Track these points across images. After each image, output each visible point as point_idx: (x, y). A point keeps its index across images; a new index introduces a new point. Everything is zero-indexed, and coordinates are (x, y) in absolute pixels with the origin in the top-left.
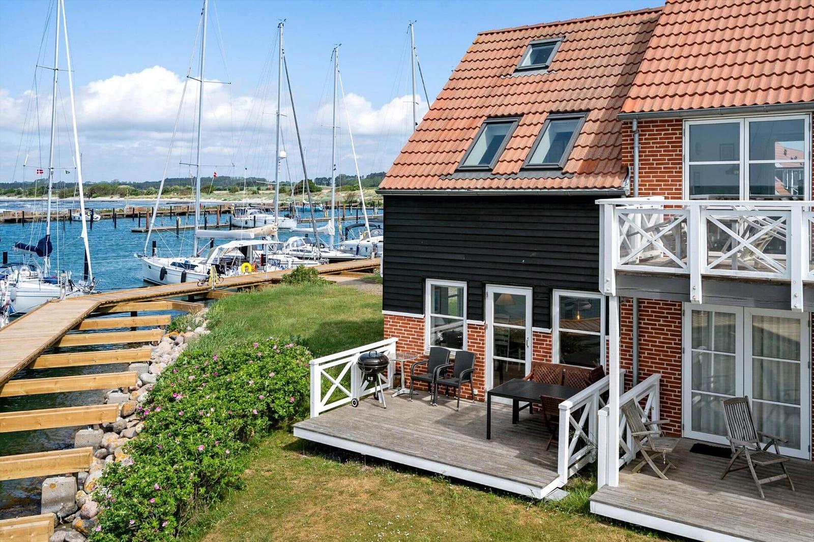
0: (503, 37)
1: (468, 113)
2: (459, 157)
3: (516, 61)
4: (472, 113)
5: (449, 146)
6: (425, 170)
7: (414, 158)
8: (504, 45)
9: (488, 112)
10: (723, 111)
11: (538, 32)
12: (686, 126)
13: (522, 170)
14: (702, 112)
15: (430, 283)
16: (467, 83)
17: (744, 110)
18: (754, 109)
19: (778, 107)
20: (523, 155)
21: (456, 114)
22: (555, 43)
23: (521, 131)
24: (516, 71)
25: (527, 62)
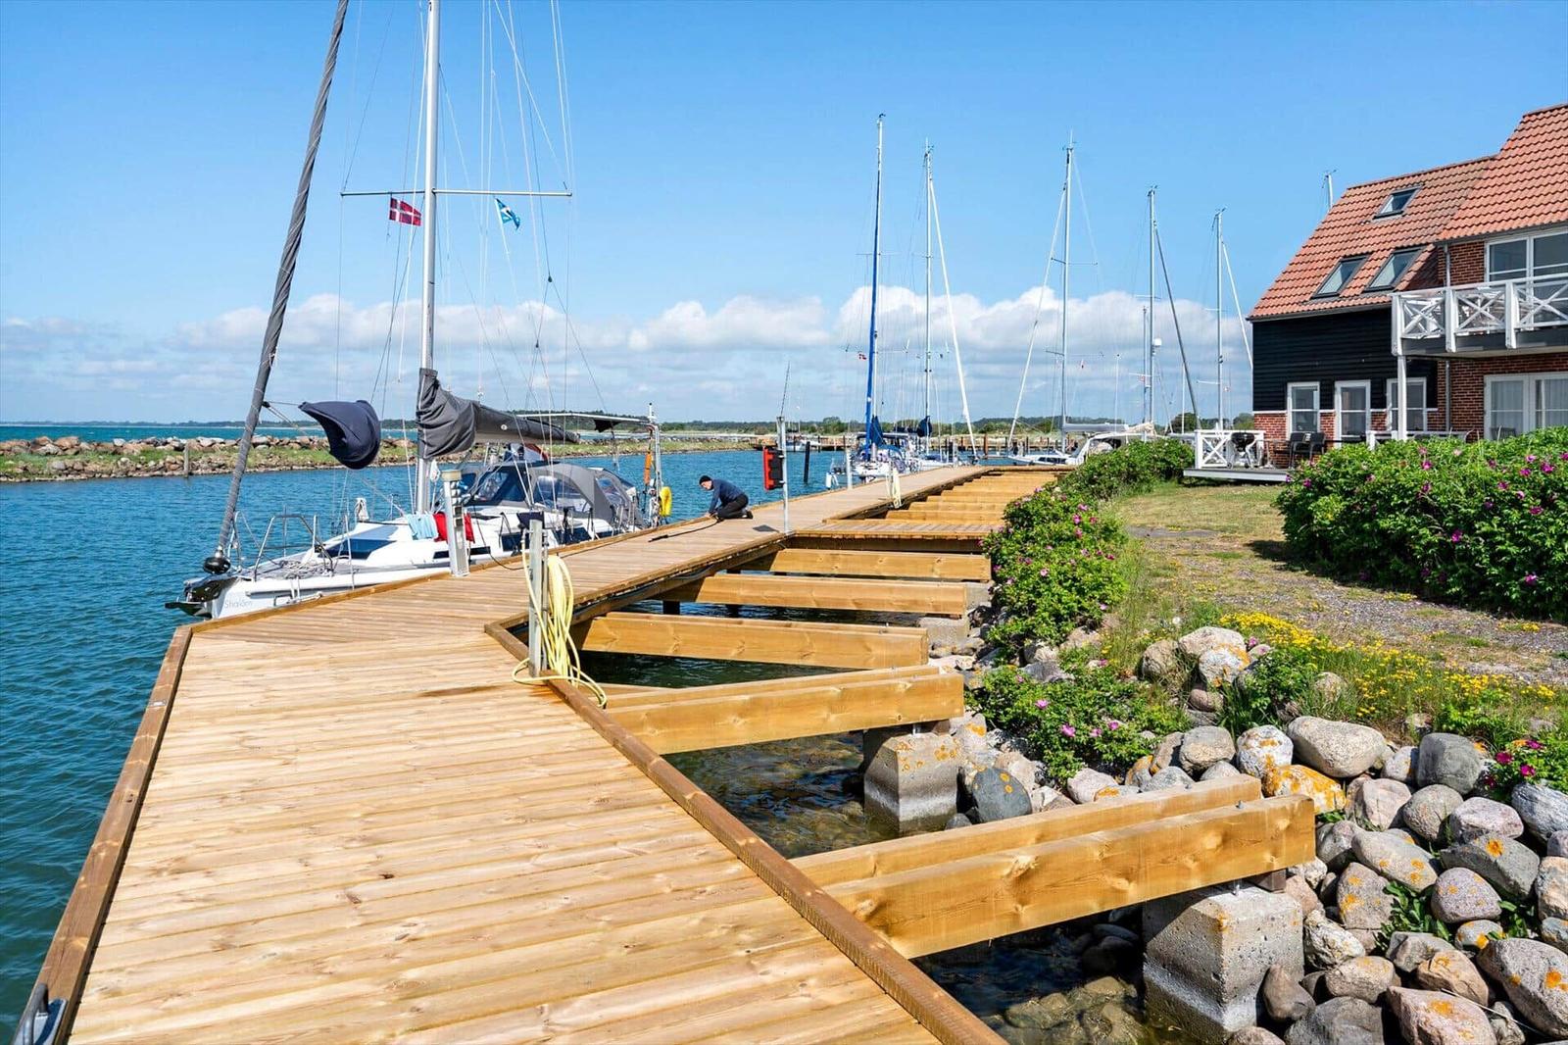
0: (1369, 189)
1: (1327, 256)
2: (1315, 289)
3: (1376, 210)
4: (1332, 255)
5: (1307, 282)
6: (1287, 300)
7: (1279, 293)
8: (1367, 197)
9: (1343, 253)
10: (1511, 232)
11: (1400, 183)
12: (1487, 247)
13: (1363, 292)
14: (1496, 234)
15: (1290, 386)
16: (1331, 232)
17: (1526, 229)
18: (1534, 228)
19: (1551, 225)
20: (1366, 282)
21: (1317, 258)
22: (1413, 191)
23: (1368, 265)
24: (1375, 218)
25: (1389, 208)
